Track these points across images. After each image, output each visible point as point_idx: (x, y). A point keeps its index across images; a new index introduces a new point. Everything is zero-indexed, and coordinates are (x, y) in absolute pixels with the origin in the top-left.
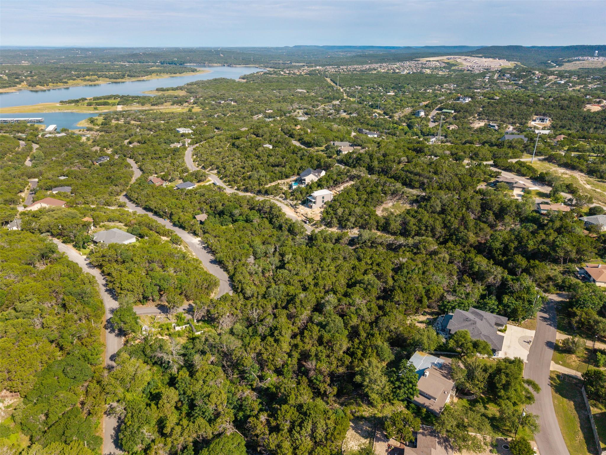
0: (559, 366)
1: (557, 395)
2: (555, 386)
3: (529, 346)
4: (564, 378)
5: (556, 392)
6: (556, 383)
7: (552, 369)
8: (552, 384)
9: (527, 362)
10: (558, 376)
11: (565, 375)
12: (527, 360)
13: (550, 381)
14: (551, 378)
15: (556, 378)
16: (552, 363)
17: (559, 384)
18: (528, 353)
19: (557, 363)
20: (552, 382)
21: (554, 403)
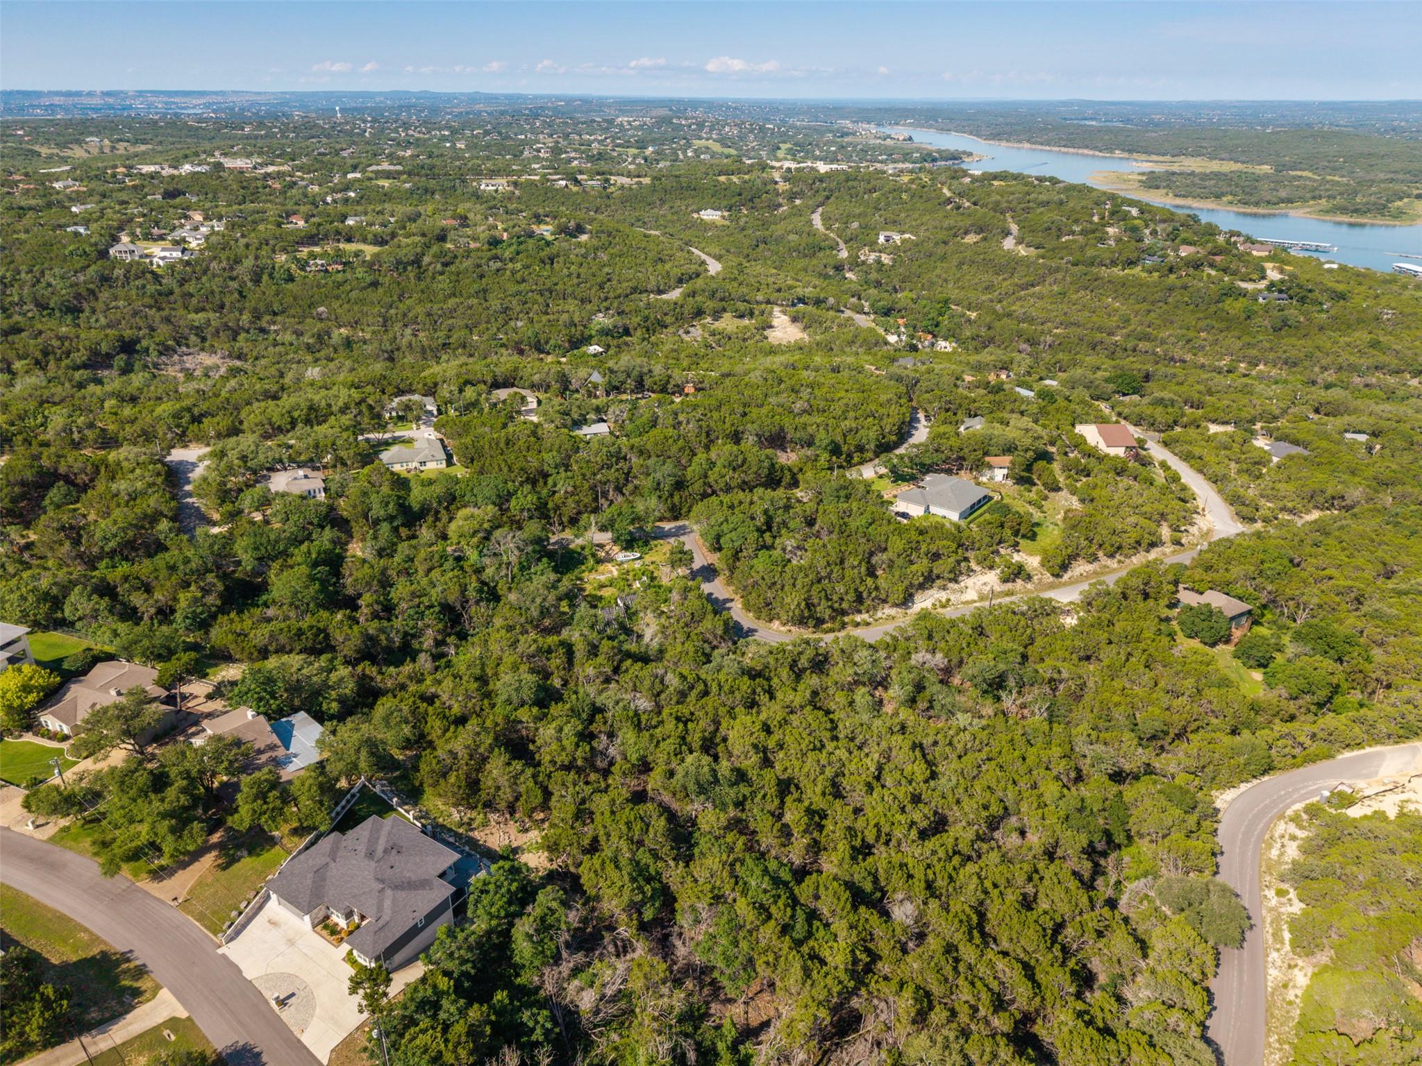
0: (161, 1021)
1: (95, 951)
2: (117, 963)
3: (270, 996)
4: (121, 1003)
5: (104, 954)
6: (124, 972)
7: (164, 994)
8: (128, 960)
9: (220, 951)
10: (137, 993)
11: (127, 1012)
12: (224, 956)
13: (138, 963)
14: (141, 972)
15: (136, 985)
16: (182, 1013)
17: (116, 980)
18: (249, 974)
19: (173, 1023)
20: (132, 965)
21: (86, 930)
